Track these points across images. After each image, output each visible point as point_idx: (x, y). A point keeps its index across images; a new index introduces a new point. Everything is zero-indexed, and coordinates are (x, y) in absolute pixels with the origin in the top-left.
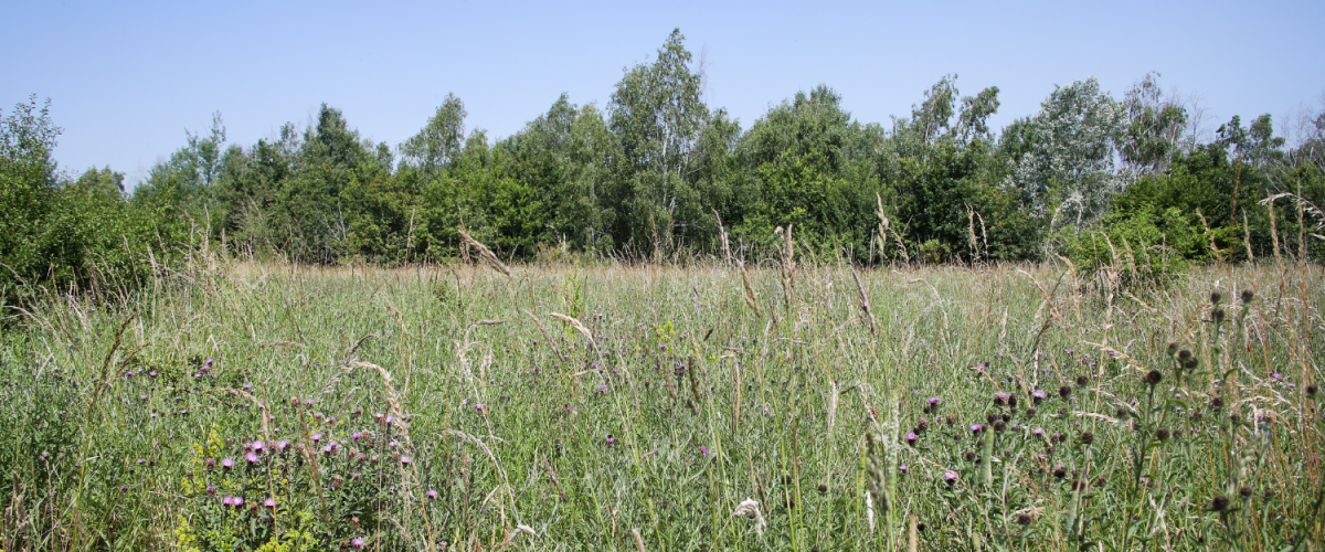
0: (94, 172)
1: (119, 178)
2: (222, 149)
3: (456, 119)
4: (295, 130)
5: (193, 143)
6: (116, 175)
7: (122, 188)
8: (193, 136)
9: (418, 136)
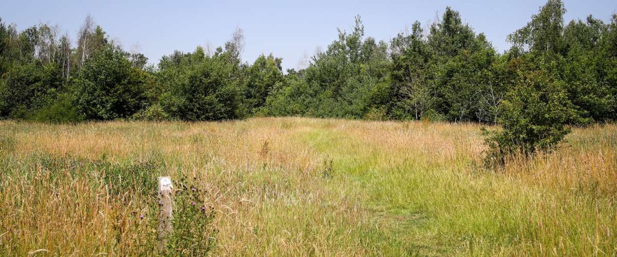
0: (263, 58)
1: (278, 61)
2: (363, 40)
3: (559, 14)
4: (421, 27)
5: (342, 37)
6: (277, 60)
7: (280, 68)
8: (343, 33)
9: (525, 29)
